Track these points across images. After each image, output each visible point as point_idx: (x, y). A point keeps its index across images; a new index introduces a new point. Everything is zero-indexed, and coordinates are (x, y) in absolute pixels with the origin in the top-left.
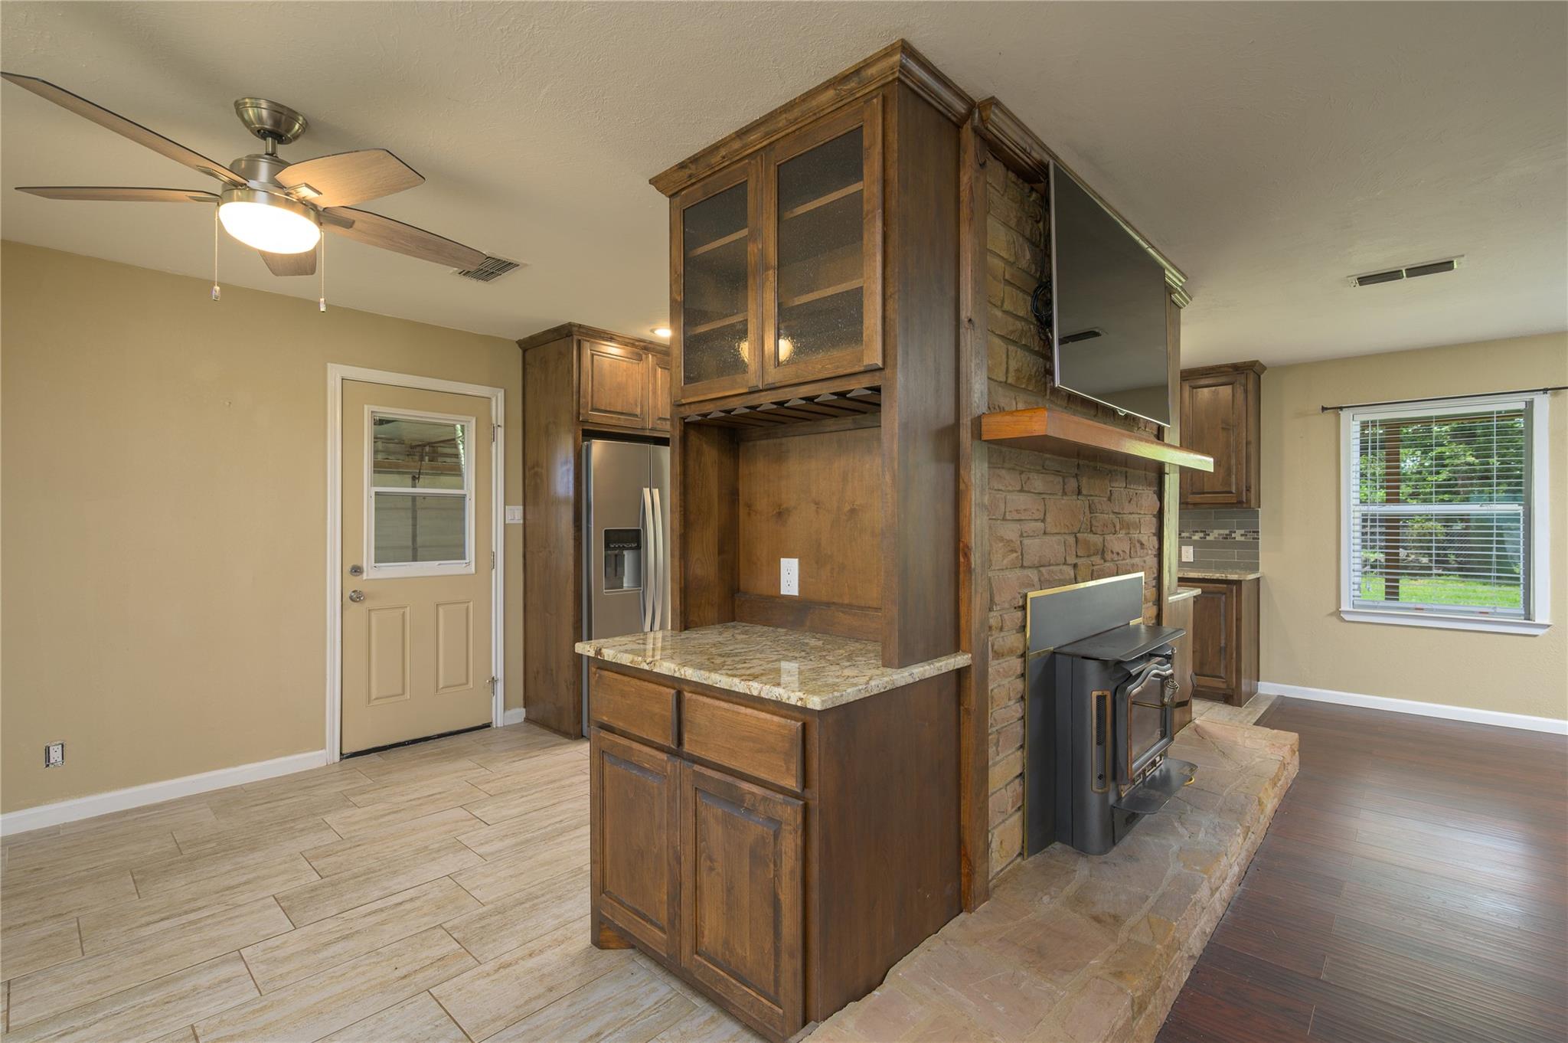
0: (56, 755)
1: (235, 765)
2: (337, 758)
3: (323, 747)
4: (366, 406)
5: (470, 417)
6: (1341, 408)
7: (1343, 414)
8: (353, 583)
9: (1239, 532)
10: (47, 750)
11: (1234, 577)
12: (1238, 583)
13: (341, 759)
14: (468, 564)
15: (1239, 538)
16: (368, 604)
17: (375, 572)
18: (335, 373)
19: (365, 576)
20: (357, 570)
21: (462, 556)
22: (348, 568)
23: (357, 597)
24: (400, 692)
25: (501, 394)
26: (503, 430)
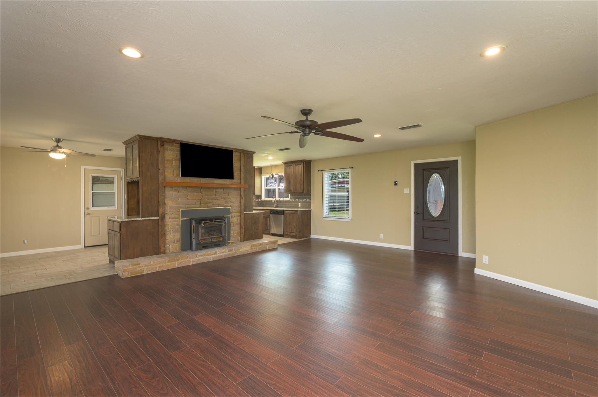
0: (26, 242)
1: (61, 247)
2: (84, 247)
3: (81, 245)
4: (90, 174)
5: (115, 175)
6: (323, 171)
7: (323, 172)
8: (87, 211)
9: (308, 199)
10: (24, 241)
11: (296, 210)
12: (297, 211)
13: (85, 247)
14: (115, 207)
15: (308, 201)
16: (90, 216)
17: (92, 209)
18: (83, 168)
19: (90, 210)
20: (88, 208)
21: (114, 206)
22: (86, 208)
23: (88, 214)
24: (98, 234)
25: (123, 170)
26: (124, 178)
